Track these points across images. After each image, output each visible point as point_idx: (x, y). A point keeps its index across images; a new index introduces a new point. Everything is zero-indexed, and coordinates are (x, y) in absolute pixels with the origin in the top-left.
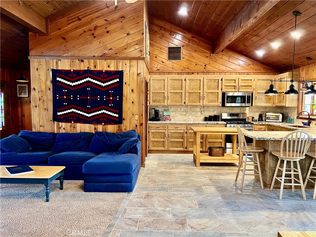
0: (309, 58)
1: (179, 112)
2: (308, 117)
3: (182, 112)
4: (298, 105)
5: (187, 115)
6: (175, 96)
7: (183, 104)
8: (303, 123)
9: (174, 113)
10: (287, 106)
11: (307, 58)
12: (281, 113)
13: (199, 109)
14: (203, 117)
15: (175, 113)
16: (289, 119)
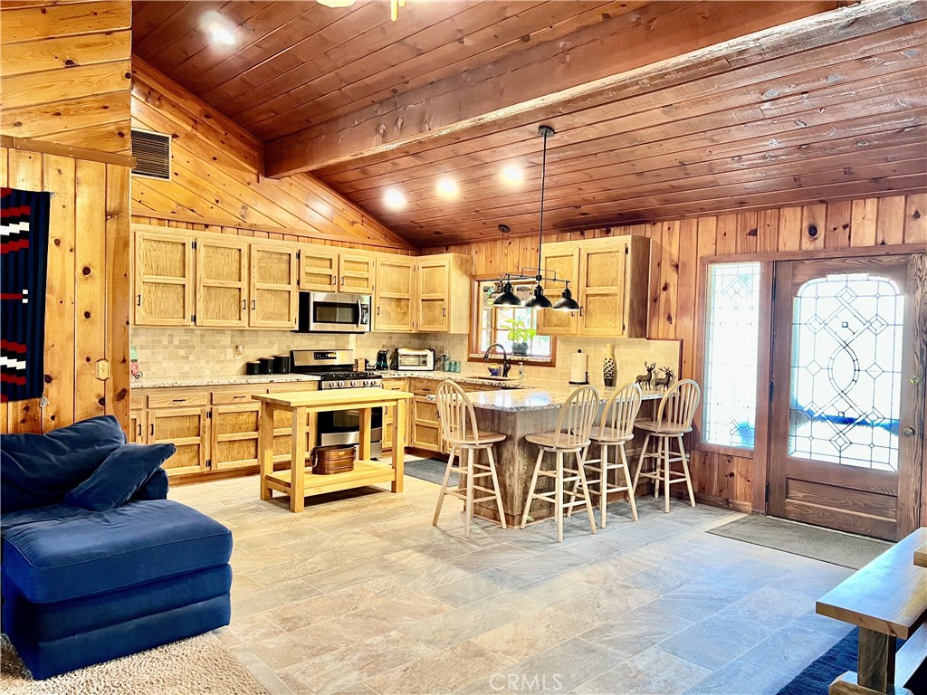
0: (504, 228)
1: (165, 347)
2: (502, 357)
3: (177, 347)
4: (470, 331)
5: (191, 358)
6: (159, 294)
7: (188, 321)
8: (490, 370)
9: (149, 352)
10: (452, 332)
11: (500, 226)
12: (431, 350)
13: (229, 338)
14: (239, 364)
15: (153, 353)
16: (450, 364)
